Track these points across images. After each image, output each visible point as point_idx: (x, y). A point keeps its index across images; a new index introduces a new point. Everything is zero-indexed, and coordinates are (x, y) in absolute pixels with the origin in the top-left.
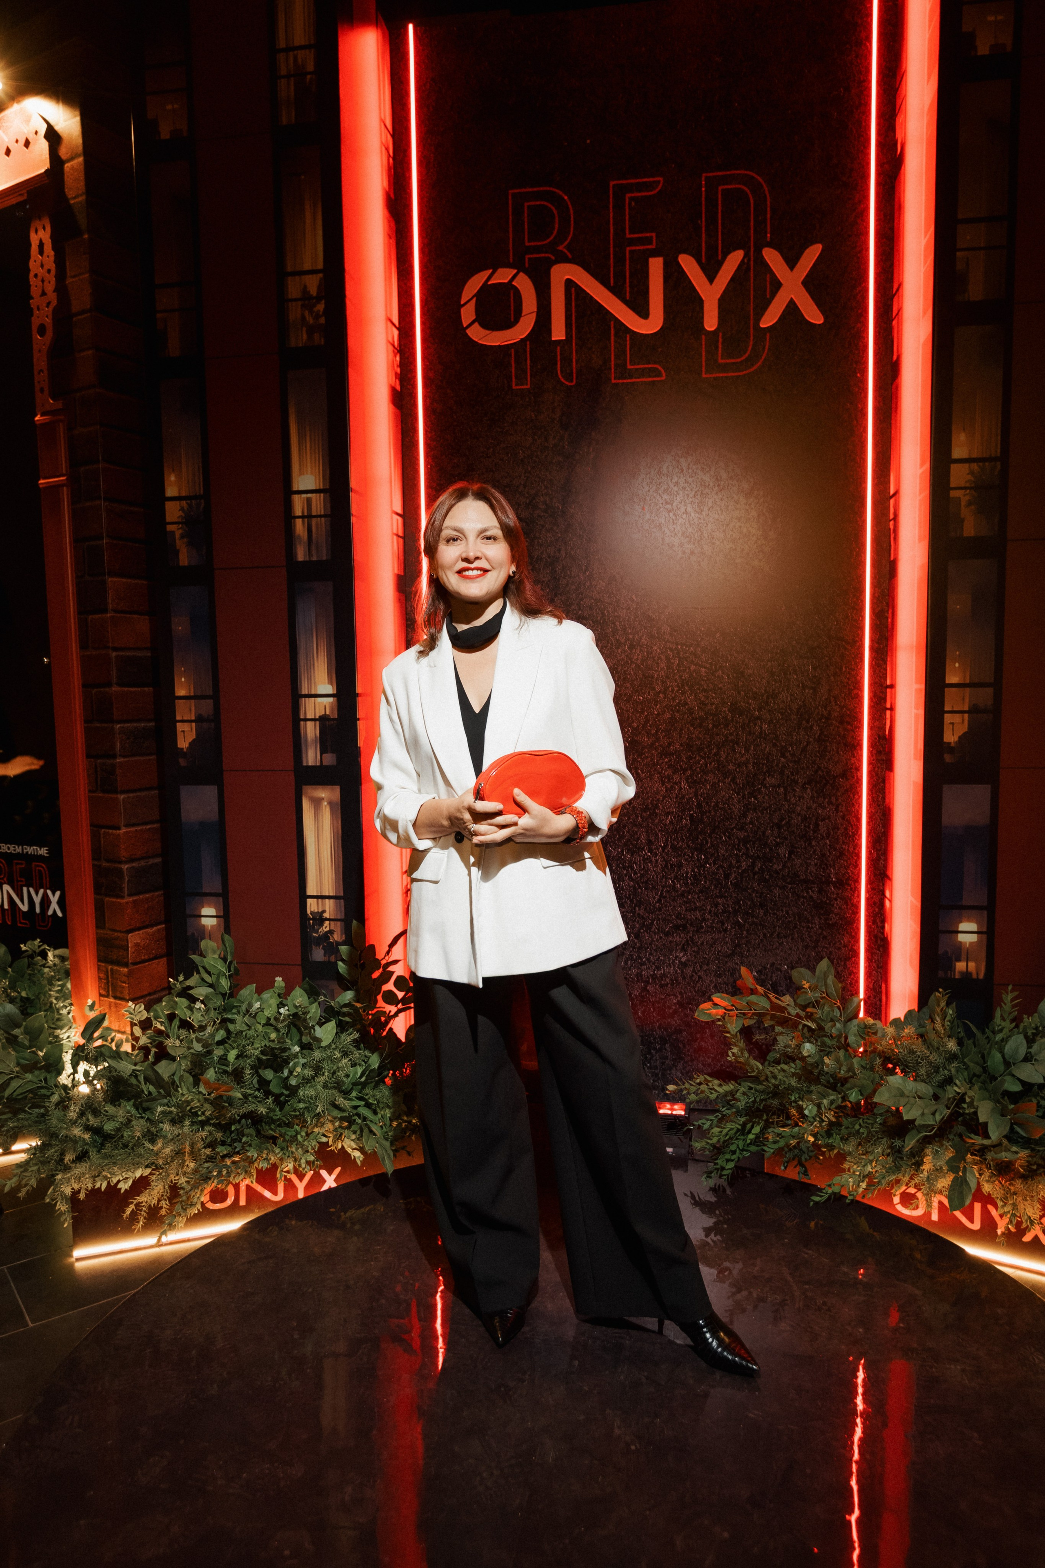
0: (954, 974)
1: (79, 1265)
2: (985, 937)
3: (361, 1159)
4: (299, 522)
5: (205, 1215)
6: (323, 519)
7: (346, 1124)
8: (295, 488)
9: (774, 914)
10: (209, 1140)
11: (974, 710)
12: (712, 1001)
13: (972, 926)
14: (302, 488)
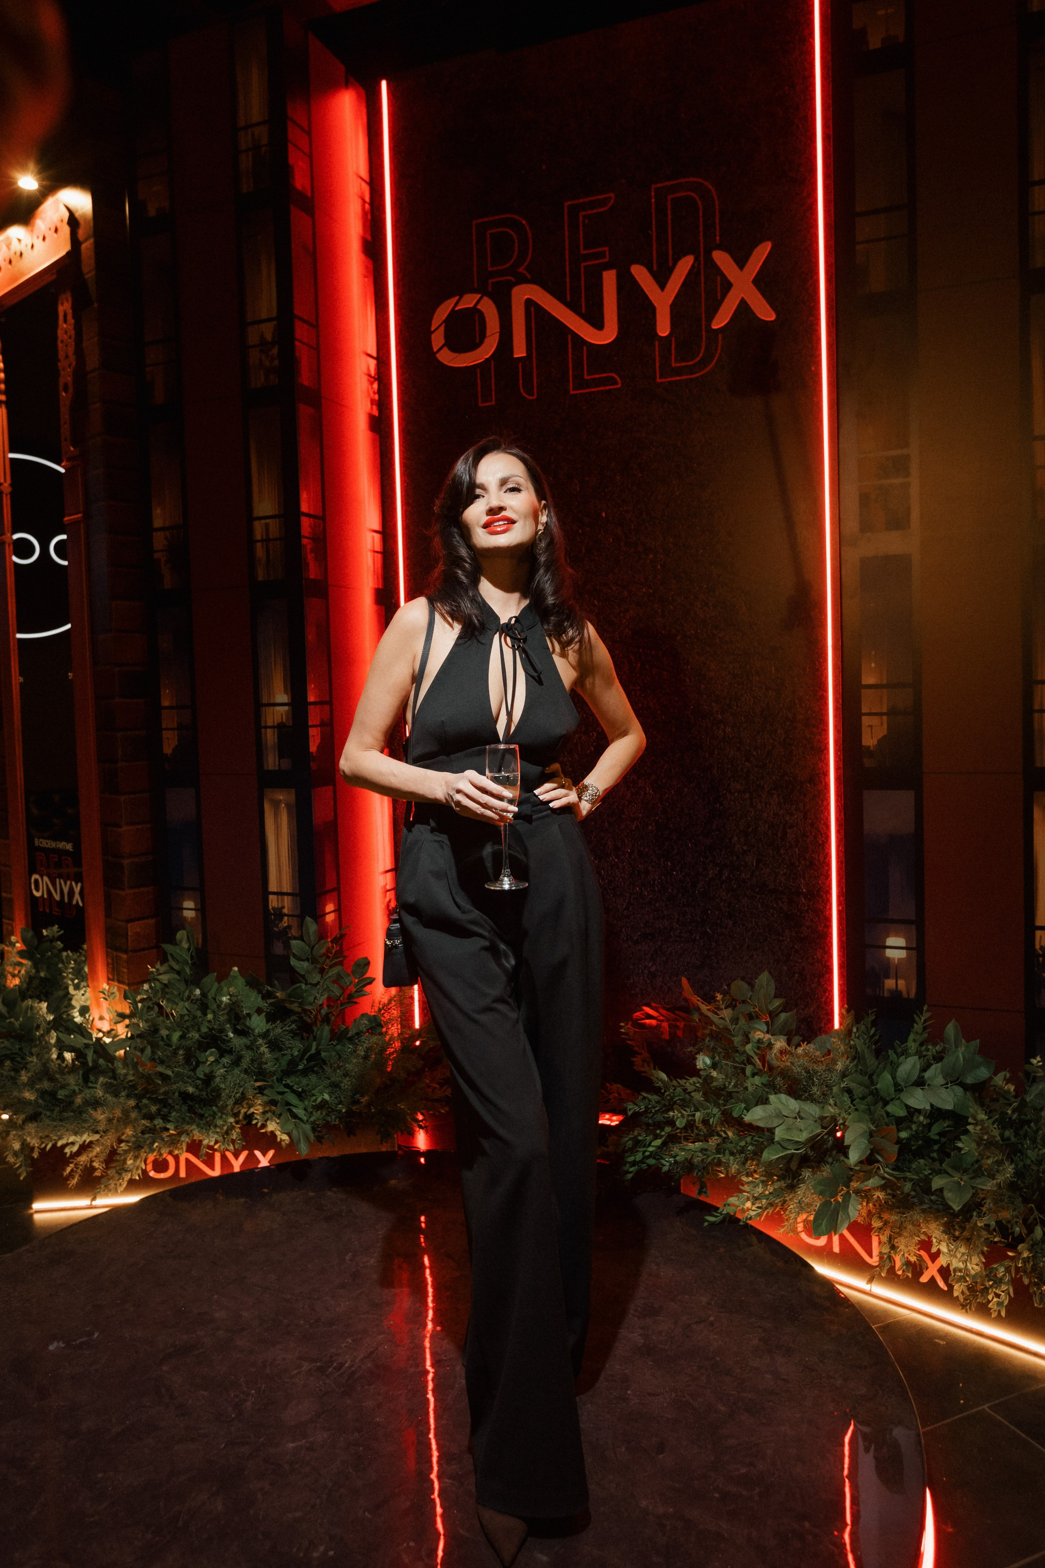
0: (883, 992)
1: (37, 1217)
2: (914, 952)
3: (288, 1142)
4: (259, 545)
5: (145, 1181)
6: (278, 542)
7: (273, 1108)
8: (255, 515)
9: (743, 925)
10: (145, 1111)
11: (892, 713)
12: (643, 1010)
13: (901, 942)
14: (261, 514)
